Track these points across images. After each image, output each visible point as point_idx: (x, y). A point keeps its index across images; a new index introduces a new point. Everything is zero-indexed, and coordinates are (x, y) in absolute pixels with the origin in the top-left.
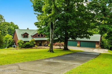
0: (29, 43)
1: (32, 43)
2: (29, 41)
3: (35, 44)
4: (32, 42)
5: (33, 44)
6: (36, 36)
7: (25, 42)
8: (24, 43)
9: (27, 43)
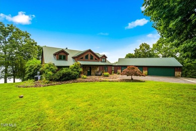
0: (69, 70)
1: (75, 70)
2: (68, 67)
3: (81, 73)
4: (75, 68)
5: (78, 71)
6: (82, 58)
7: (60, 68)
8: (57, 70)
9: (64, 71)
